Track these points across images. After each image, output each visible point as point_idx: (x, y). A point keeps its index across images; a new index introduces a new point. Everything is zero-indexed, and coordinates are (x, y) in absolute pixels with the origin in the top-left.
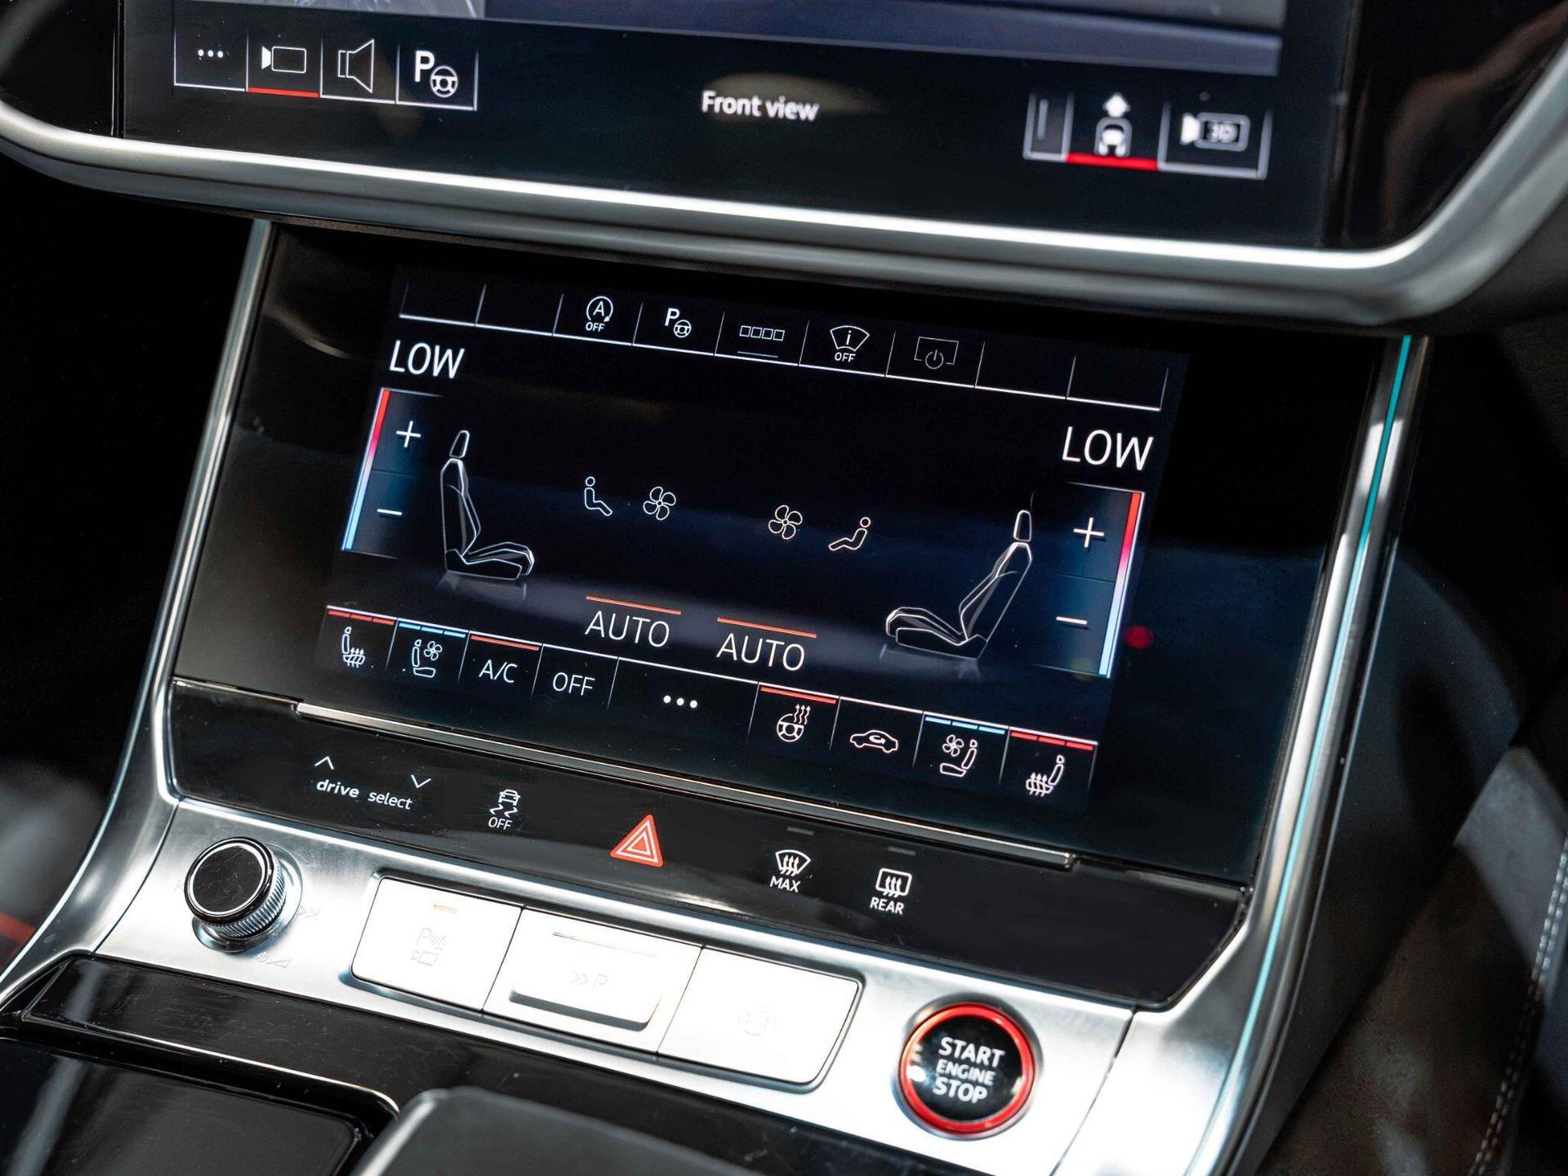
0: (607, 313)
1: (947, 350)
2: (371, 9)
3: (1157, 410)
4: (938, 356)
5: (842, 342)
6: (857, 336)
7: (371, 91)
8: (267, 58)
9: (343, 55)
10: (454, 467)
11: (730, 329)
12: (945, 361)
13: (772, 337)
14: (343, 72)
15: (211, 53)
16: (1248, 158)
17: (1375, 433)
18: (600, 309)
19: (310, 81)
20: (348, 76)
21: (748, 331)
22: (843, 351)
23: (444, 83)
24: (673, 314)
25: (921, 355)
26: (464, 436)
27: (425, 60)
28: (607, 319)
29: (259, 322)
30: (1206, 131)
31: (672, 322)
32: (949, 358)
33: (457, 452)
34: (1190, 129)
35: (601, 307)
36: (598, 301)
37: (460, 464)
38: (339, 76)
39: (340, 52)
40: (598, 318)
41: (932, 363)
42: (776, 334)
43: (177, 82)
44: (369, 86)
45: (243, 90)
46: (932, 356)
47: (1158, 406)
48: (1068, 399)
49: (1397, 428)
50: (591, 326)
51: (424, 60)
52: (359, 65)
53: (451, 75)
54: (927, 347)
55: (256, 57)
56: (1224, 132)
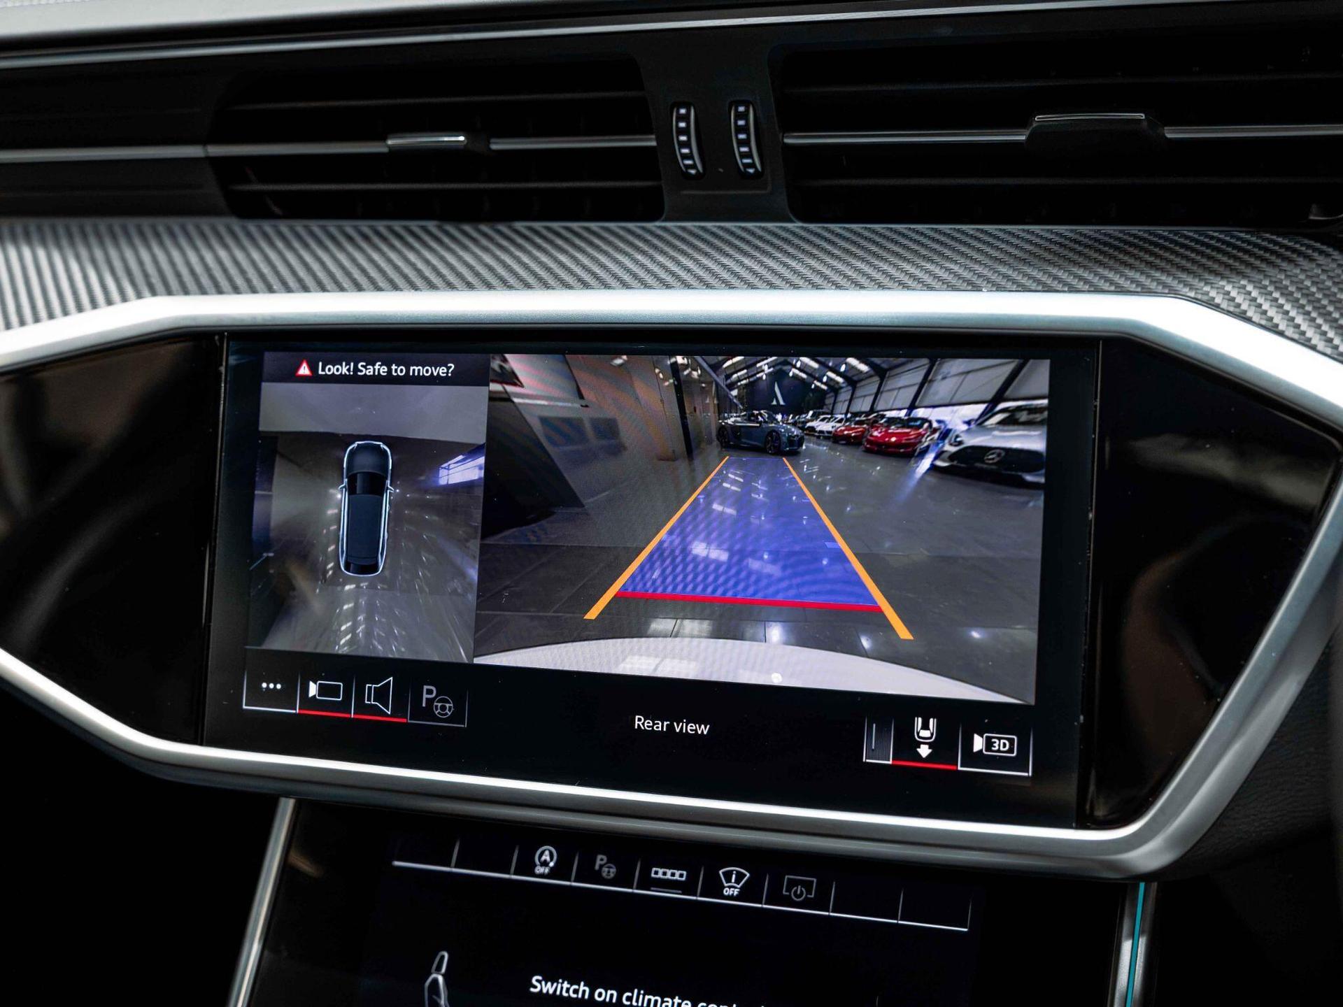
0: (551, 860)
1: (808, 885)
2: (390, 656)
3: (966, 930)
4: (802, 891)
5: (729, 880)
6: (740, 877)
7: (389, 713)
8: (313, 689)
9: (370, 688)
10: (435, 981)
11: (646, 872)
12: (807, 895)
13: (677, 877)
14: (369, 699)
15: (272, 686)
16: (1020, 763)
17: (1127, 946)
18: (546, 857)
19: (344, 706)
20: (373, 703)
21: (659, 873)
22: (730, 887)
23: (443, 708)
24: (602, 860)
25: (789, 890)
26: (443, 957)
27: (430, 692)
28: (552, 864)
29: (286, 869)
30: (989, 744)
31: (601, 866)
32: (809, 892)
33: (438, 969)
34: (978, 743)
35: (547, 855)
36: (545, 850)
37: (441, 979)
38: (366, 702)
39: (367, 685)
40: (545, 864)
41: (797, 896)
42: (678, 875)
43: (246, 705)
44: (388, 710)
45: (294, 711)
46: (796, 891)
47: (966, 928)
48: (900, 922)
49: (1142, 942)
50: (540, 870)
51: (428, 692)
52: (381, 695)
53: (450, 703)
54: (792, 883)
55: (305, 689)
56: (1002, 745)
